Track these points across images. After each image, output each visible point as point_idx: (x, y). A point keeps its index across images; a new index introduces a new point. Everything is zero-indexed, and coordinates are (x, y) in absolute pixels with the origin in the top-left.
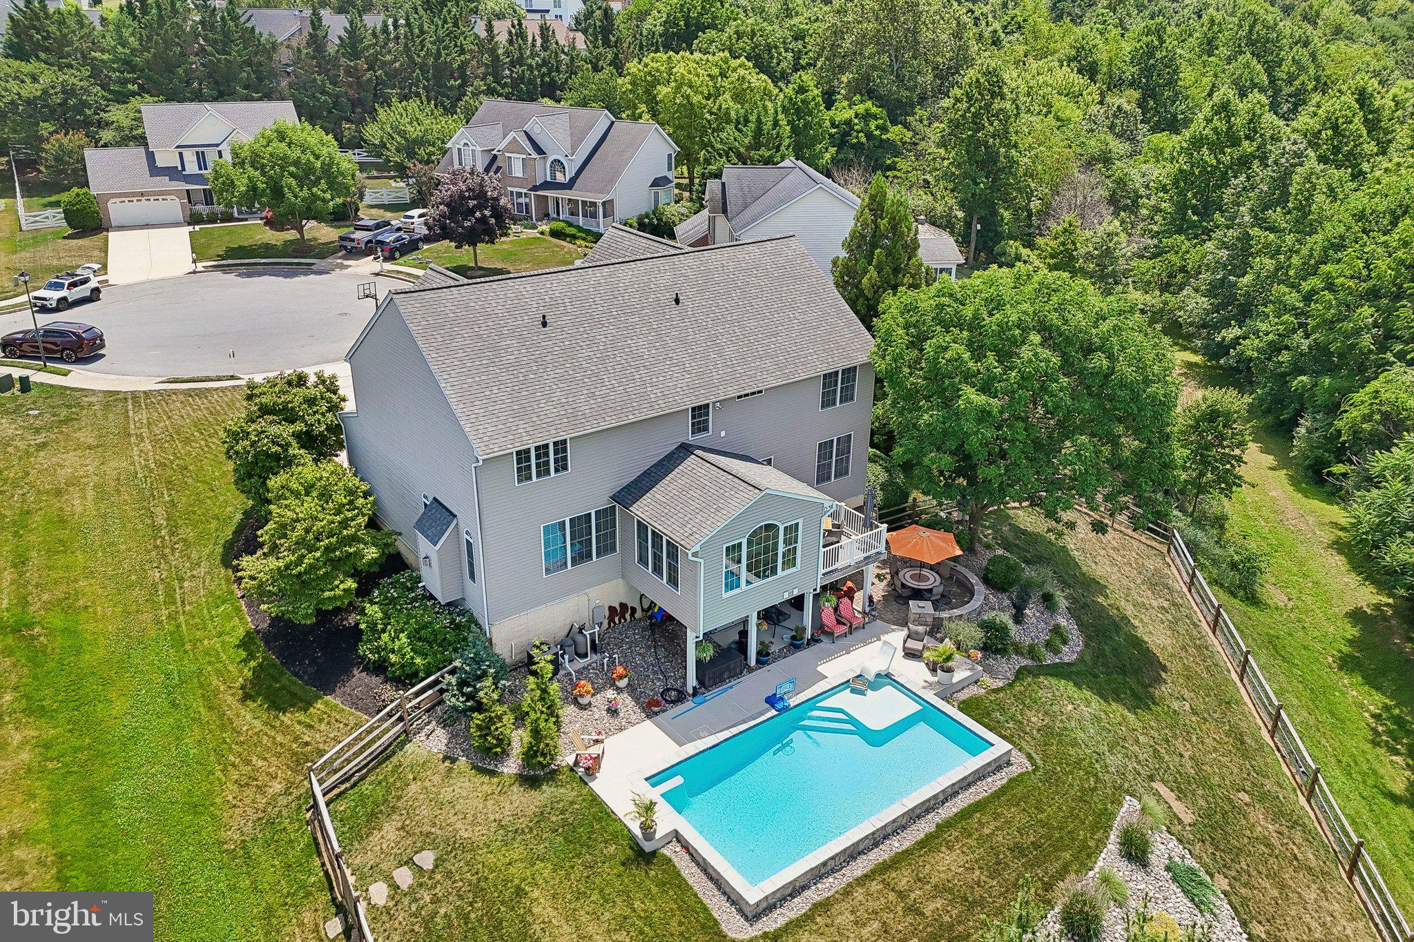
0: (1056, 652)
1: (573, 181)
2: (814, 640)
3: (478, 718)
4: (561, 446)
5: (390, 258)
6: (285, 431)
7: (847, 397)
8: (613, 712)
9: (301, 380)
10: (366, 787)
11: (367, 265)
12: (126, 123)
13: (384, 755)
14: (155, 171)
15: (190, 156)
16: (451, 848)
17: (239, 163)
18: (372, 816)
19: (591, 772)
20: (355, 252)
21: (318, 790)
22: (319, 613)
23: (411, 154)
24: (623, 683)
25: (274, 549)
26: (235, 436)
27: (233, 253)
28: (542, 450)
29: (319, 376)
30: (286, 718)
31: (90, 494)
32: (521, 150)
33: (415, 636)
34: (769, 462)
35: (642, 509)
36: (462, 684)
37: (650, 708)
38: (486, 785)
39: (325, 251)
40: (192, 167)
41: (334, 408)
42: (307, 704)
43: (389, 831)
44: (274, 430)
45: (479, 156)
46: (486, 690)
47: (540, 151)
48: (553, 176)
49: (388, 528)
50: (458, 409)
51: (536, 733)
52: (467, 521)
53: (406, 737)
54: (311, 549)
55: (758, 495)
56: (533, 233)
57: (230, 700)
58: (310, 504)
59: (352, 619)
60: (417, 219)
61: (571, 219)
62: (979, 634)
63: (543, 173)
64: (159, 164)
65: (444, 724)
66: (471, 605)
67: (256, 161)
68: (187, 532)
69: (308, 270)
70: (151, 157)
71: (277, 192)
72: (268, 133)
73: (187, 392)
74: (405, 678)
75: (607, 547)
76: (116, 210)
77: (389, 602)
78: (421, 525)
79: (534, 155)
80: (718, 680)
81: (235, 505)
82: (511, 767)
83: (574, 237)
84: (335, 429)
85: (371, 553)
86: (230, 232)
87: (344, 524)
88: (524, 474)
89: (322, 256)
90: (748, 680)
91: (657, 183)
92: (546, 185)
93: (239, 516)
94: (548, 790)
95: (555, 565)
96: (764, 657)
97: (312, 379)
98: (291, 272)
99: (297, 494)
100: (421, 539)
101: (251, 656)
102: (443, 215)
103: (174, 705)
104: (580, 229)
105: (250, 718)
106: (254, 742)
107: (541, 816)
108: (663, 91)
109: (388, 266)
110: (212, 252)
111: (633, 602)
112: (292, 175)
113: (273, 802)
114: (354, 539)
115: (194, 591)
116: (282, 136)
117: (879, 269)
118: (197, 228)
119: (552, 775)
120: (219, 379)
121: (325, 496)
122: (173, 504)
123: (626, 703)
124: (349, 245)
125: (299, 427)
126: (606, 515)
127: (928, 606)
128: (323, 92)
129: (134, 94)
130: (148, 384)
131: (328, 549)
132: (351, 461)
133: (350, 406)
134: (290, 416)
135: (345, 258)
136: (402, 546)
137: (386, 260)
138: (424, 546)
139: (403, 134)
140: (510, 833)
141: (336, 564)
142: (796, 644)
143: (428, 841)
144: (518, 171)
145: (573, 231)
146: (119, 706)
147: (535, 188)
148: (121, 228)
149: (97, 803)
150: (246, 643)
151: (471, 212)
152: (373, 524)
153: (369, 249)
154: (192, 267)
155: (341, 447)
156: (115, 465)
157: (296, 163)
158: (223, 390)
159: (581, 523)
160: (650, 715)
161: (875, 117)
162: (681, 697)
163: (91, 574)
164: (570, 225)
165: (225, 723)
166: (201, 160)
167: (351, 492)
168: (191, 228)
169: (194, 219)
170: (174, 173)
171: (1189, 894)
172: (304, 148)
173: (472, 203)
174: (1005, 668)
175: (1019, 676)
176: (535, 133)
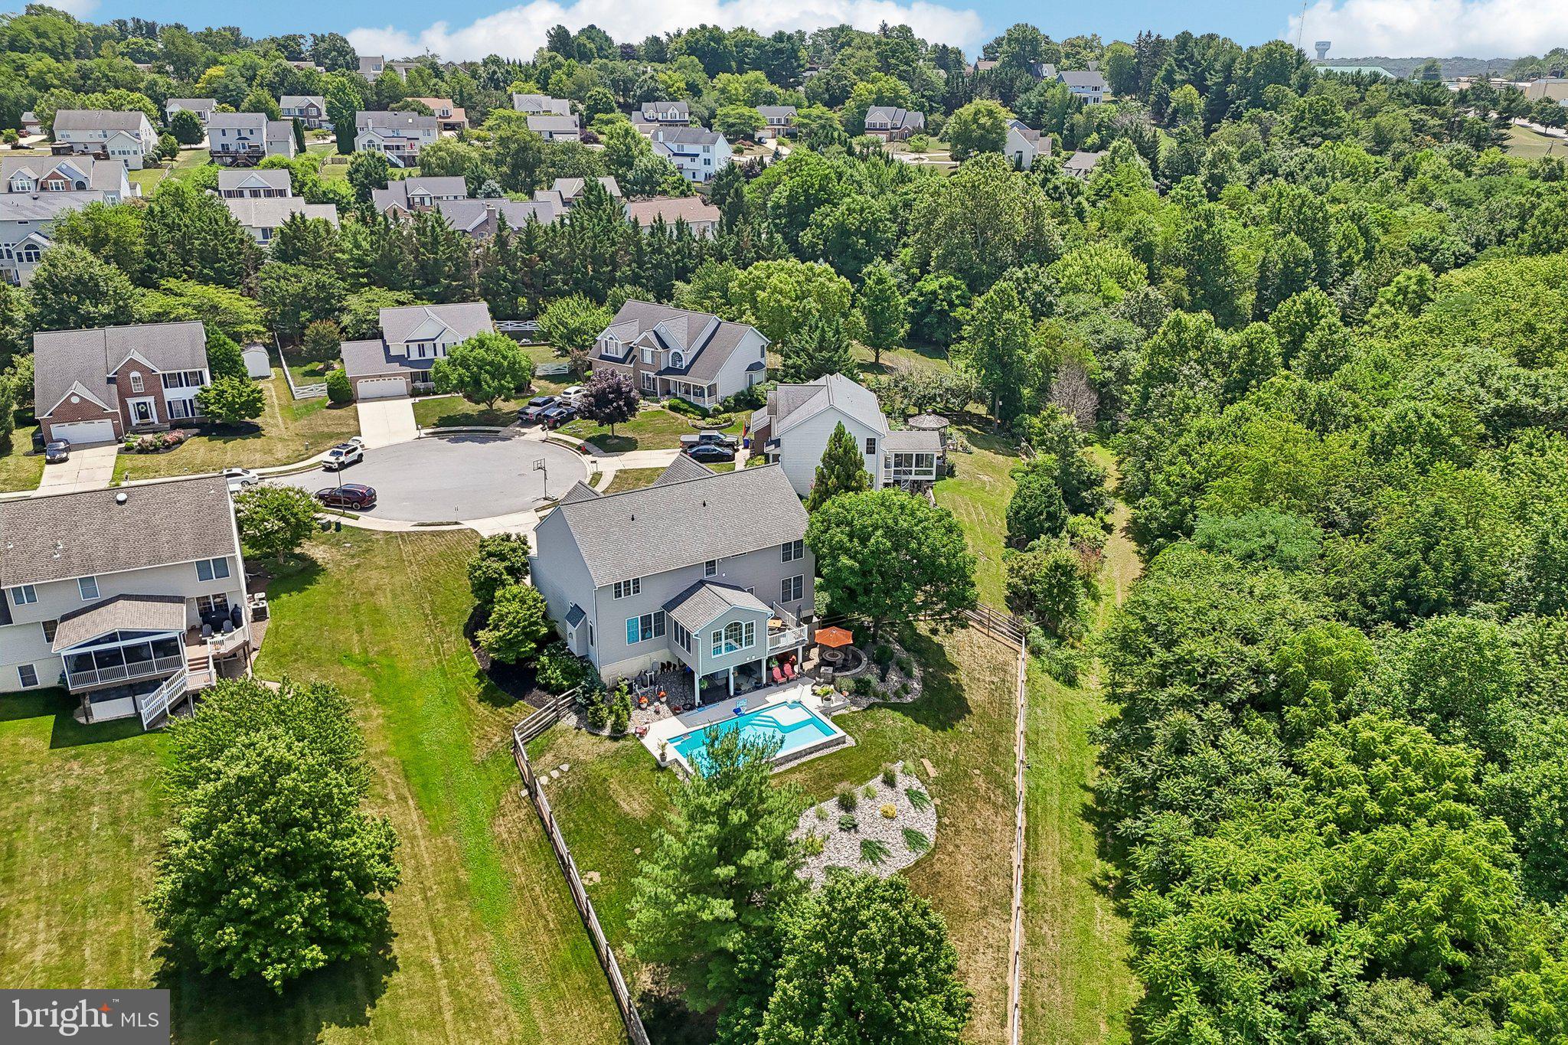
0: (899, 697)
1: (688, 367)
2: (768, 685)
3: (591, 708)
4: (636, 581)
5: (553, 428)
6: (500, 566)
7: (798, 555)
8: (657, 712)
9: (508, 537)
10: (538, 740)
11: (536, 433)
12: (361, 311)
13: (548, 726)
14: (390, 359)
15: (414, 347)
16: (577, 763)
17: (452, 363)
18: (542, 751)
19: (642, 735)
20: (529, 423)
21: (518, 738)
22: (518, 660)
23: (571, 341)
24: (664, 699)
25: (496, 627)
26: (475, 568)
27: (445, 421)
28: (626, 584)
29: (518, 536)
30: (500, 710)
31: (389, 595)
32: (651, 345)
33: (563, 672)
34: (751, 591)
35: (675, 614)
36: (584, 693)
37: (676, 712)
38: (594, 739)
39: (507, 420)
40: (415, 356)
41: (525, 553)
42: (511, 705)
43: (549, 757)
44: (495, 565)
45: (620, 348)
46: (596, 696)
47: (664, 346)
48: (674, 363)
49: (552, 618)
50: (588, 563)
51: (618, 716)
52: (590, 617)
53: (558, 718)
54: (516, 627)
55: (729, 608)
56: (656, 407)
57: (473, 702)
58: (516, 605)
59: (532, 665)
60: (574, 393)
61: (685, 396)
62: (852, 684)
63: (666, 361)
64: (392, 353)
65: (577, 713)
66: (591, 658)
67: (464, 362)
68: (442, 618)
69: (495, 436)
70: (387, 348)
71: (477, 382)
72: (473, 342)
73: (432, 533)
74: (558, 691)
75: (660, 631)
76: (362, 388)
77: (551, 656)
78: (568, 617)
79: (660, 349)
80: (713, 701)
81: (468, 603)
82: (606, 732)
83: (686, 411)
84: (525, 565)
85: (544, 630)
86: (440, 403)
87: (531, 616)
88: (618, 594)
89: (504, 425)
90: (728, 701)
91: (751, 368)
92: (669, 371)
93: (471, 610)
94: (621, 742)
95: (632, 639)
96: (738, 692)
97: (514, 537)
98: (485, 438)
99: (508, 600)
100: (569, 624)
101: (482, 681)
102: (591, 404)
103: (445, 703)
104: (691, 404)
105: (483, 710)
106: (485, 720)
107: (617, 752)
108: (762, 295)
109: (552, 434)
110: (430, 420)
111: (674, 662)
112: (487, 372)
113: (495, 745)
114: (536, 623)
115: (449, 649)
116: (482, 343)
117: (838, 478)
118: (417, 399)
119: (624, 737)
120: (448, 524)
121: (523, 601)
122: (433, 602)
123: (664, 708)
124: (525, 417)
125: (507, 563)
126: (659, 616)
127: (830, 670)
128: (505, 279)
129: (363, 285)
130: (407, 527)
131: (524, 627)
132: (533, 582)
133: (533, 552)
134: (502, 557)
135: (522, 426)
136: (558, 628)
137: (551, 428)
138: (570, 628)
139: (565, 325)
140: (602, 758)
141: (526, 635)
142: (758, 686)
143: (566, 760)
144: (648, 359)
145: (685, 406)
146: (419, 702)
147: (660, 373)
148: (365, 400)
149: (416, 743)
150: (479, 675)
151: (611, 402)
152: (544, 617)
153: (539, 420)
154: (417, 434)
155: (527, 573)
156: (399, 579)
157: (491, 364)
158: (452, 532)
159: (646, 620)
160: (675, 714)
161: (958, 288)
162: (692, 707)
163: (395, 639)
164: (684, 401)
165: (470, 711)
166: (422, 351)
167: (535, 600)
168: (412, 400)
169: (414, 393)
170: (402, 360)
171: (912, 801)
172: (497, 352)
173: (611, 396)
174: (865, 702)
175: (871, 707)
176: (662, 332)
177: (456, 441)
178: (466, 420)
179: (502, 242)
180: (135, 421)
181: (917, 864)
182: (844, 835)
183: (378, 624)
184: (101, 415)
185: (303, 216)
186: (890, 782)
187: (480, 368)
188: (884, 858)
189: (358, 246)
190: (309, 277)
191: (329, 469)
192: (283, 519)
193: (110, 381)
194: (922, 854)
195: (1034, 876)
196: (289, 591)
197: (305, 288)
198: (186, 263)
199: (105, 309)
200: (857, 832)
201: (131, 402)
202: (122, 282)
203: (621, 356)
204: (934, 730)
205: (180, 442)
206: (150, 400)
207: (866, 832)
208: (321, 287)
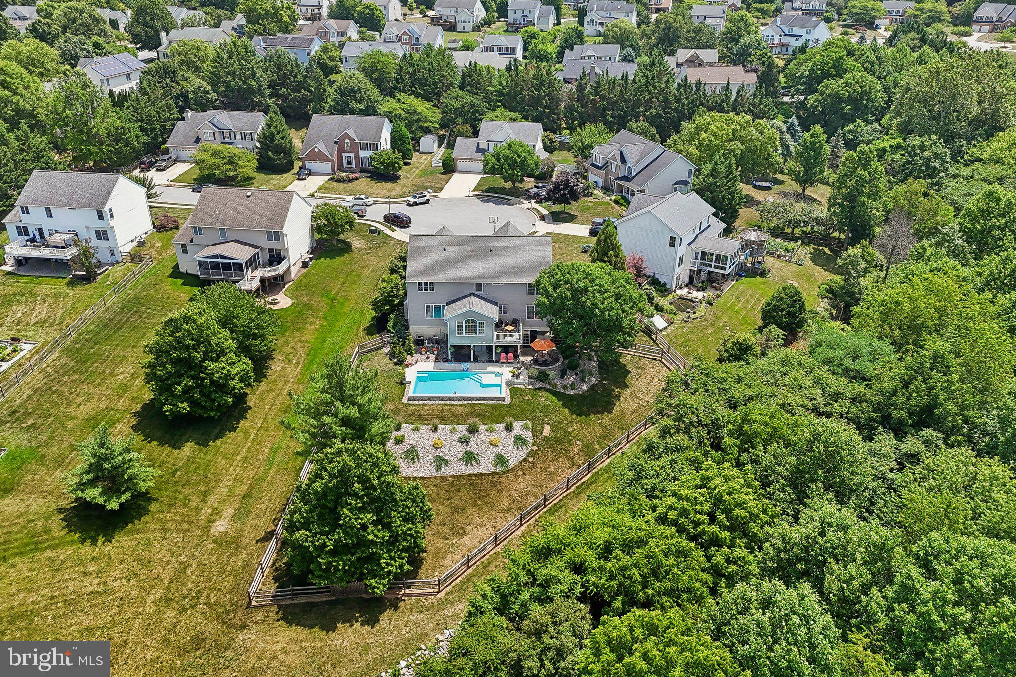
1: (634, 177)
2: (496, 361)
4: (431, 284)
8: (427, 358)
13: (376, 349)
14: (478, 150)
15: (491, 145)
19: (408, 366)
20: (527, 197)
21: (358, 350)
24: (436, 353)
27: (486, 190)
28: (426, 284)
30: (366, 337)
32: (617, 160)
37: (436, 360)
39: (519, 194)
40: (491, 150)
45: (601, 160)
46: (395, 339)
47: (624, 162)
48: (628, 174)
50: (408, 268)
53: (383, 347)
55: (468, 310)
56: (607, 199)
62: (538, 373)
64: (480, 147)
70: (478, 144)
71: (502, 168)
76: (460, 165)
77: (396, 315)
79: (620, 163)
82: (395, 359)
83: (621, 205)
86: (495, 180)
88: (420, 289)
91: (677, 183)
92: (623, 178)
94: (398, 367)
95: (429, 316)
99: (386, 281)
102: (550, 190)
104: (627, 201)
107: (393, 370)
110: (481, 188)
111: (441, 334)
118: (484, 176)
119: (401, 364)
124: (528, 194)
127: (531, 362)
135: (523, 198)
142: (490, 360)
144: (613, 169)
145: (622, 202)
147: (617, 178)
148: (461, 172)
154: (469, 194)
162: (447, 361)
165: (357, 334)
168: (481, 175)
169: (484, 172)
170: (484, 152)
171: (515, 442)
172: (516, 152)
173: (561, 187)
174: (538, 385)
175: (539, 389)
176: (624, 153)
177: (484, 201)
178: (502, 191)
179: (581, 88)
180: (345, 165)
181: (492, 474)
182: (459, 444)
183: (354, 283)
184: (326, 159)
185: (476, 63)
186: (509, 428)
187: (505, 160)
188: (474, 463)
189: (500, 84)
190: (469, 98)
191: (409, 205)
192: (328, 220)
193: (336, 143)
194: (499, 469)
195: (561, 507)
196: (326, 257)
197: (463, 106)
198: (413, 86)
199: (361, 107)
200: (467, 445)
201: (344, 155)
202: (373, 92)
203: (601, 165)
204: (572, 413)
205: (356, 179)
206: (353, 155)
207: (473, 447)
208: (473, 105)
